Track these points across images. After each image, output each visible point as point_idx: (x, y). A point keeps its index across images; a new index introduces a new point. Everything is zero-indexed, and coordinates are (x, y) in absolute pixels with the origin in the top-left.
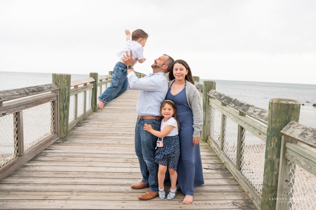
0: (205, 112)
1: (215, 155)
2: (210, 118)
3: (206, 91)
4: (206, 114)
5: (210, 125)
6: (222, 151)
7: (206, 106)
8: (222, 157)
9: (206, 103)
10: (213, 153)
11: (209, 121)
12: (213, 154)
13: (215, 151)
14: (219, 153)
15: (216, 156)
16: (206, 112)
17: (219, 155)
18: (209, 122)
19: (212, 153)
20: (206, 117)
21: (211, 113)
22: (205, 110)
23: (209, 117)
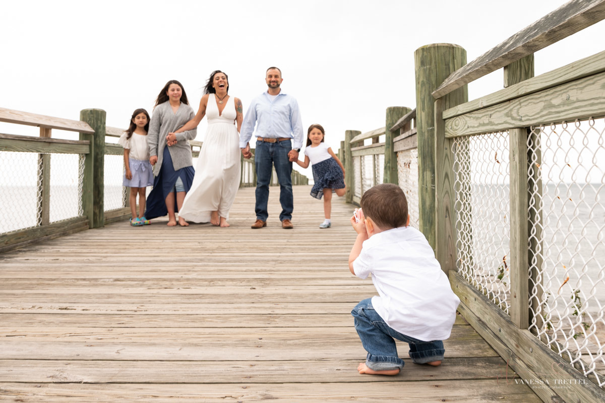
0: (428, 174)
1: (490, 353)
2: (450, 194)
3: (427, 86)
4: (433, 182)
5: (452, 225)
6: (527, 333)
7: (432, 146)
8: (529, 366)
9: (432, 135)
10: (479, 348)
11: (447, 210)
12: (477, 352)
13: (486, 334)
14: (512, 343)
15: (496, 360)
16: (434, 173)
17: (513, 356)
18: (449, 212)
19: (473, 345)
20: (433, 191)
21: (453, 173)
22: (428, 162)
23: (447, 192)
